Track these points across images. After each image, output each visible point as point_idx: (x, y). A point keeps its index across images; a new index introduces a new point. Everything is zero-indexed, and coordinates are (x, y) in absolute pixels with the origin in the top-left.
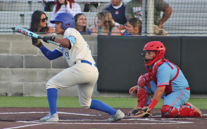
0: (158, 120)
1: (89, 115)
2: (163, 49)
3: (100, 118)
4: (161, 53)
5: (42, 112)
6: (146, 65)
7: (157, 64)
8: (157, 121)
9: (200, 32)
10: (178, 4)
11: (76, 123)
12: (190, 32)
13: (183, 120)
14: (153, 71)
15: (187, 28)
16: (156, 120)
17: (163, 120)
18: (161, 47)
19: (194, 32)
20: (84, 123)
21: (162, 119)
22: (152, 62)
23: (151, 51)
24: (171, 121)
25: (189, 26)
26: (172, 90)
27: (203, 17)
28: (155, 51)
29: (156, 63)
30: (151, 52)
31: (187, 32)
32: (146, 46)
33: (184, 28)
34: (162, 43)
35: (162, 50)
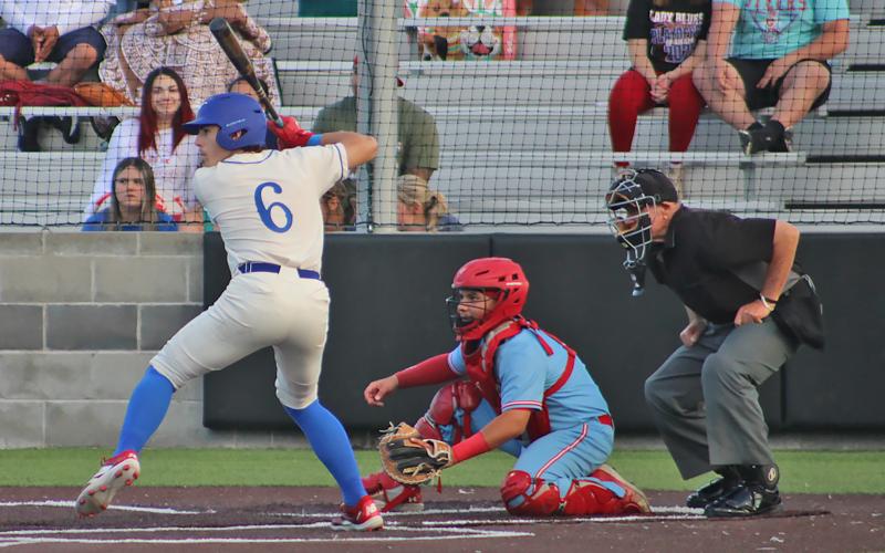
0: (412, 527)
1: (173, 512)
2: (519, 284)
3: (213, 522)
4: (512, 297)
5: (9, 504)
6: (458, 338)
7: (496, 337)
8: (410, 529)
9: (558, 218)
10: (492, 121)
11: (128, 541)
12: (523, 218)
13: (496, 524)
14: (484, 362)
15: (513, 204)
16: (404, 526)
17: (429, 526)
18: (515, 277)
19: (535, 218)
20: (154, 541)
21: (426, 523)
22: (482, 328)
23: (480, 291)
24: (456, 529)
25: (519, 197)
26: (552, 425)
27: (566, 167)
28: (493, 292)
29: (492, 335)
30: (481, 295)
31: (511, 218)
32: (461, 271)
33: (501, 204)
34: (517, 265)
35: (516, 289)
